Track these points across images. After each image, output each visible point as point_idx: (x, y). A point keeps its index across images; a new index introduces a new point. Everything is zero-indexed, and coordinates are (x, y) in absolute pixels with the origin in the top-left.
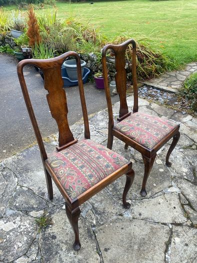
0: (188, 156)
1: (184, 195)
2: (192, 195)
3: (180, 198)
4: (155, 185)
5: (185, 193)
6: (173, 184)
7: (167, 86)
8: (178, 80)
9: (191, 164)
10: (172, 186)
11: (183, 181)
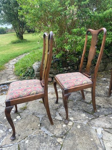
0: (73, 107)
1: (105, 128)
2: (106, 124)
3: (108, 132)
4: (92, 139)
5: (104, 126)
6: (94, 128)
7: (8, 80)
8: (10, 75)
9: (80, 110)
10: (96, 130)
11: (93, 121)
